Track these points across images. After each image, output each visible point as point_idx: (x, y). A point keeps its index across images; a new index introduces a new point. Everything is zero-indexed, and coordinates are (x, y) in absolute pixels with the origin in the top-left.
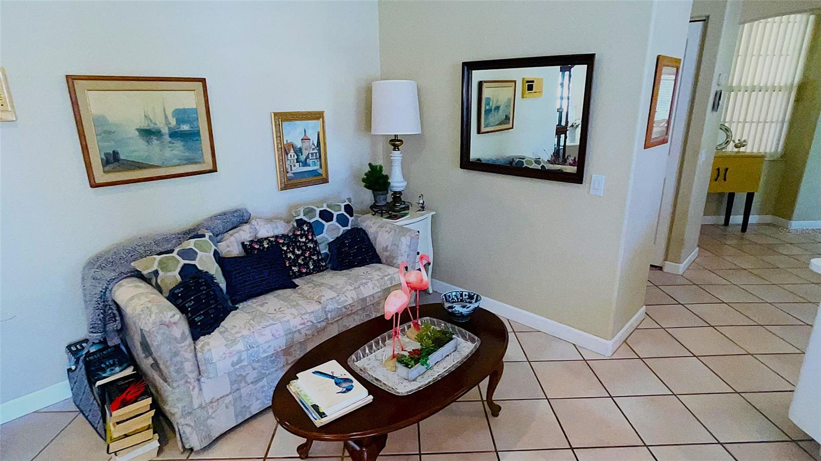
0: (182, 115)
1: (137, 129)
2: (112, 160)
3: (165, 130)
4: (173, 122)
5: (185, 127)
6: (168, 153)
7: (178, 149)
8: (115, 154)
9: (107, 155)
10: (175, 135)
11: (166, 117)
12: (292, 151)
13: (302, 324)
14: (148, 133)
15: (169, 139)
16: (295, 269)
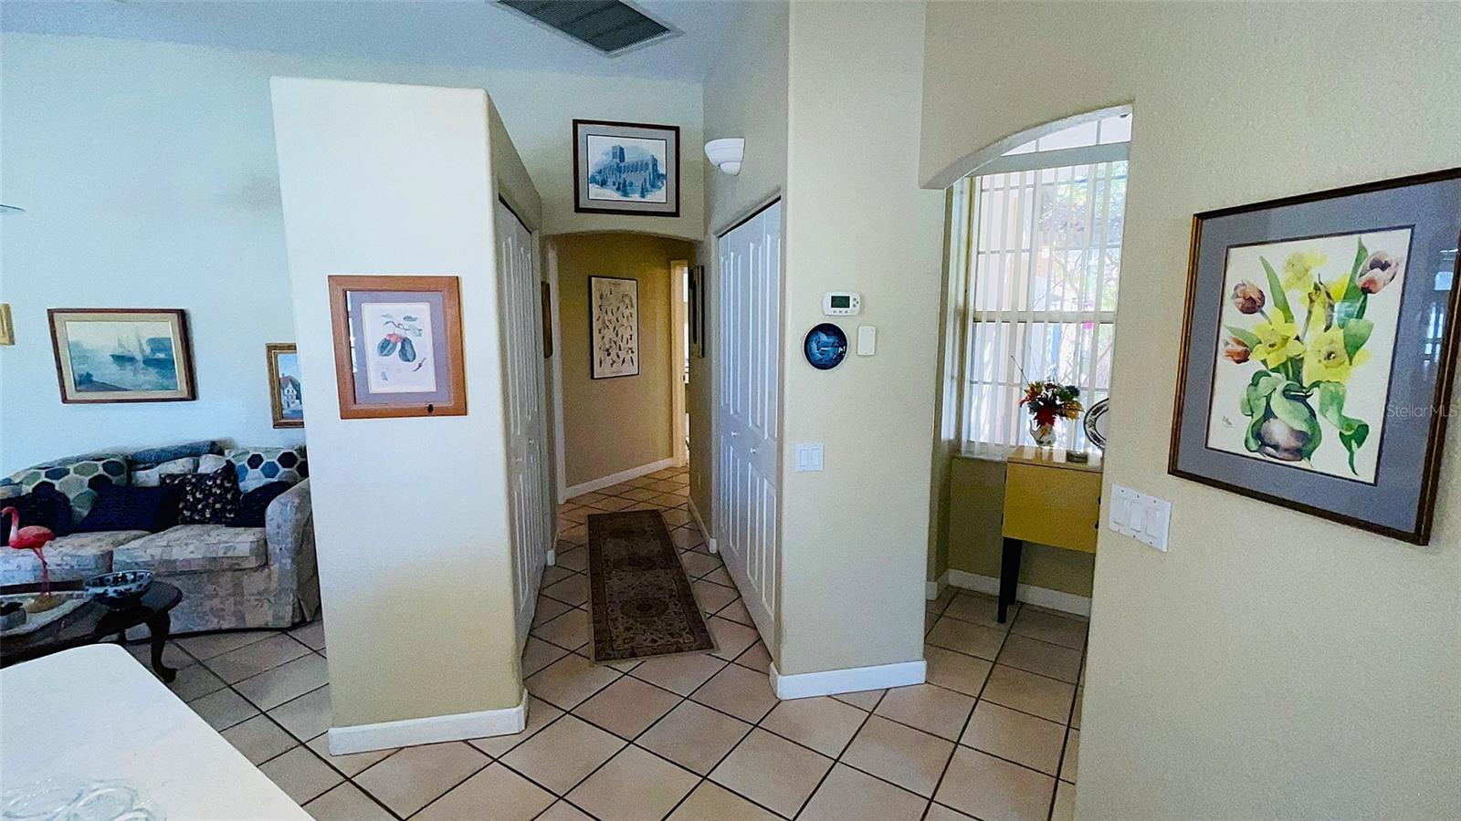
0: (158, 344)
1: (113, 356)
2: (85, 382)
3: (139, 357)
4: (148, 350)
5: (161, 356)
6: (142, 378)
7: (152, 375)
8: (89, 375)
9: (81, 376)
10: (149, 362)
11: (141, 345)
12: (290, 385)
13: (59, 565)
14: (121, 359)
15: (142, 365)
16: (187, 513)
